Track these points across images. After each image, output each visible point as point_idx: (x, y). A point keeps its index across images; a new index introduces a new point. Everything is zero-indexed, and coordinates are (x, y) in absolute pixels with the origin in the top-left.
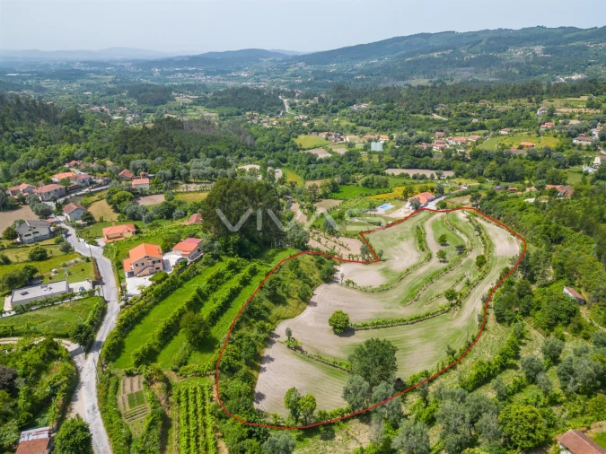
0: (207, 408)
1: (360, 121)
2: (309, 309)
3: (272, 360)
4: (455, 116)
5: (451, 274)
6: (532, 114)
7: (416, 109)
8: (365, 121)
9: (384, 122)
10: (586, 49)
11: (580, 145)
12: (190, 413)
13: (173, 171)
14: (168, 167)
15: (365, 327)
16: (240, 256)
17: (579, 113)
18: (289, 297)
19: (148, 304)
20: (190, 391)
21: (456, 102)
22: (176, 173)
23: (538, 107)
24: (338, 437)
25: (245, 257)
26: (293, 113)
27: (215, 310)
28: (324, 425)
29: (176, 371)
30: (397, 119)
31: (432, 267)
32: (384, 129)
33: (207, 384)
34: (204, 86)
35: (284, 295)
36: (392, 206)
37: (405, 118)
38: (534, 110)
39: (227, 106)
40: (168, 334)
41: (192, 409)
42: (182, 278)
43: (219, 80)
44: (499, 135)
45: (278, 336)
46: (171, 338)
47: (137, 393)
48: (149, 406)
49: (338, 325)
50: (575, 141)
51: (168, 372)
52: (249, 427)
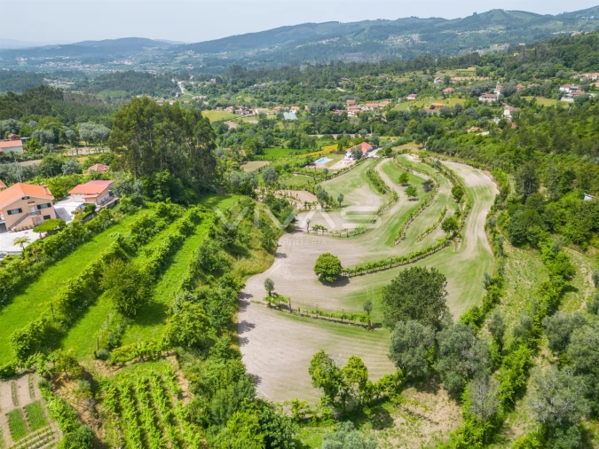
0: (176, 410)
1: (265, 97)
2: (278, 262)
3: (252, 326)
4: (359, 88)
5: (430, 209)
6: (429, 83)
7: (320, 84)
8: (271, 96)
9: (291, 96)
10: (455, 36)
11: (486, 102)
12: (147, 426)
13: (56, 132)
14: (48, 128)
15: (360, 271)
16: (173, 201)
17: (472, 80)
18: (249, 247)
19: (35, 265)
20: (137, 387)
21: (357, 76)
22: (60, 135)
23: (434, 78)
24: (398, 420)
25: (179, 203)
26: (190, 94)
27: (153, 265)
28: (369, 405)
29: (103, 358)
30: (303, 92)
31: (403, 207)
32: (293, 102)
33: (167, 371)
34: (82, 73)
35: (244, 246)
36: (330, 160)
37: (310, 92)
38: (432, 80)
39: (113, 90)
40: (78, 304)
41: (148, 420)
42: (89, 228)
43: (99, 68)
44: (406, 100)
45: (249, 296)
46: (86, 310)
47: (27, 408)
48: (57, 428)
49: (329, 272)
50: (480, 99)
51: (88, 363)
52: (263, 430)
